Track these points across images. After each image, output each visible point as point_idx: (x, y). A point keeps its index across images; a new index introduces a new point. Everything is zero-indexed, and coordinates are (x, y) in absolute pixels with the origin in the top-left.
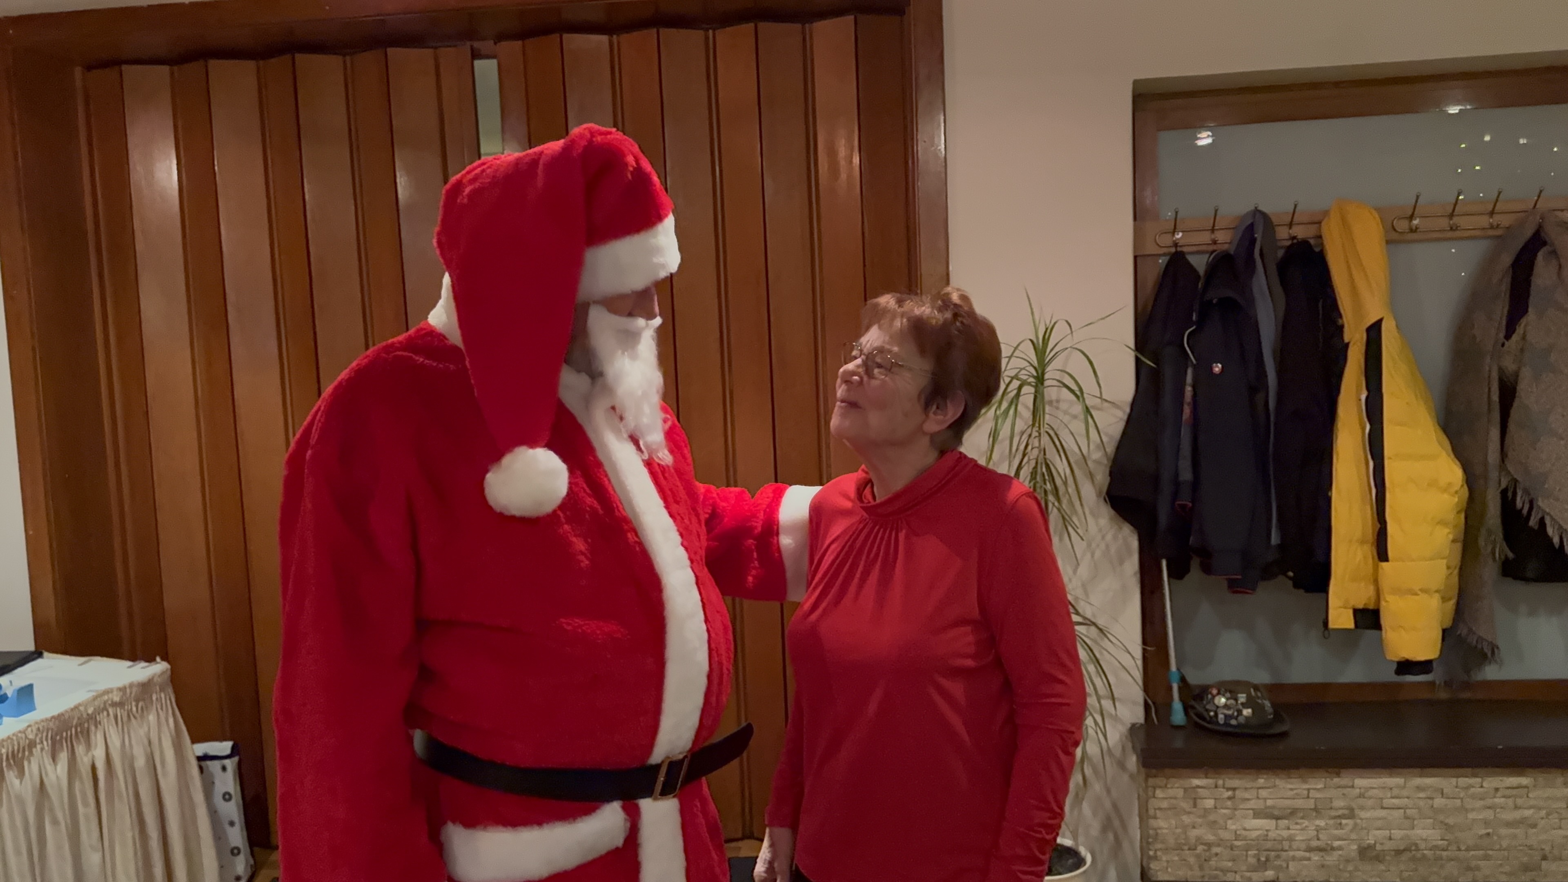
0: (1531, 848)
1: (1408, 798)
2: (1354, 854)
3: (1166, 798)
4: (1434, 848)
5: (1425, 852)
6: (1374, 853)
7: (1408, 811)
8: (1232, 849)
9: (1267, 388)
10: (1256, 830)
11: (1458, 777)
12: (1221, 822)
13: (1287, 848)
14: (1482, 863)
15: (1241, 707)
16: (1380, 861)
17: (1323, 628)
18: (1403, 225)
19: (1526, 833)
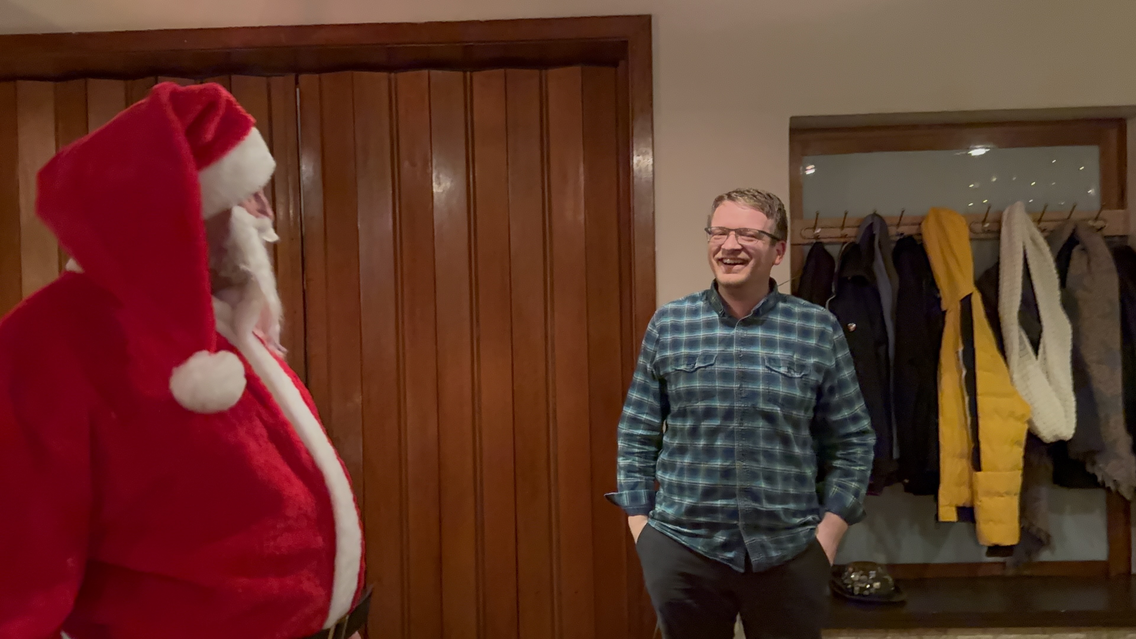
9: (888, 342)
11: (1032, 634)
15: (871, 581)
17: (935, 521)
18: (978, 228)
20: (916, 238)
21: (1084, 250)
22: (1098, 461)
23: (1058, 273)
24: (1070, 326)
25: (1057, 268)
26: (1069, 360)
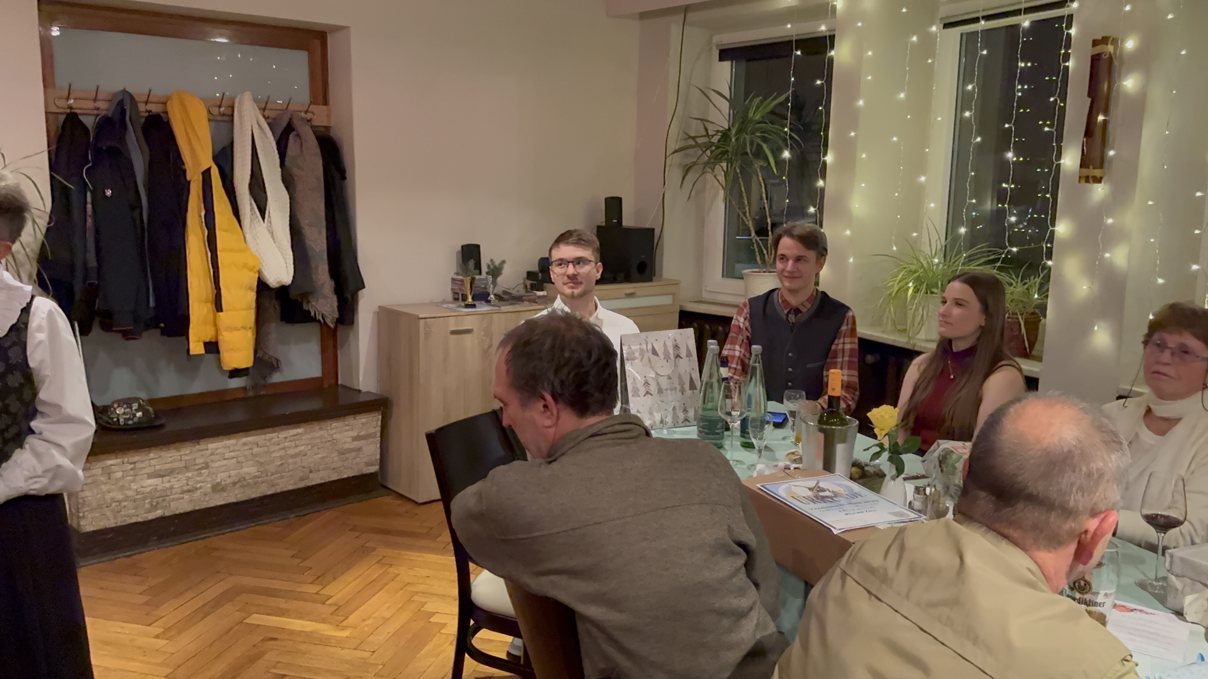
0: (304, 467)
1: (238, 450)
2: (209, 490)
3: (90, 477)
4: (255, 477)
5: (249, 481)
6: (221, 487)
7: (239, 459)
8: (134, 502)
9: (142, 207)
10: (151, 486)
11: (265, 434)
12: (127, 485)
13: (168, 494)
14: (280, 481)
16: (225, 491)
17: (186, 355)
18: (215, 111)
19: (302, 459)
20: (163, 116)
21: (298, 135)
22: (311, 300)
23: (279, 153)
24: (288, 197)
25: (278, 149)
26: (288, 223)
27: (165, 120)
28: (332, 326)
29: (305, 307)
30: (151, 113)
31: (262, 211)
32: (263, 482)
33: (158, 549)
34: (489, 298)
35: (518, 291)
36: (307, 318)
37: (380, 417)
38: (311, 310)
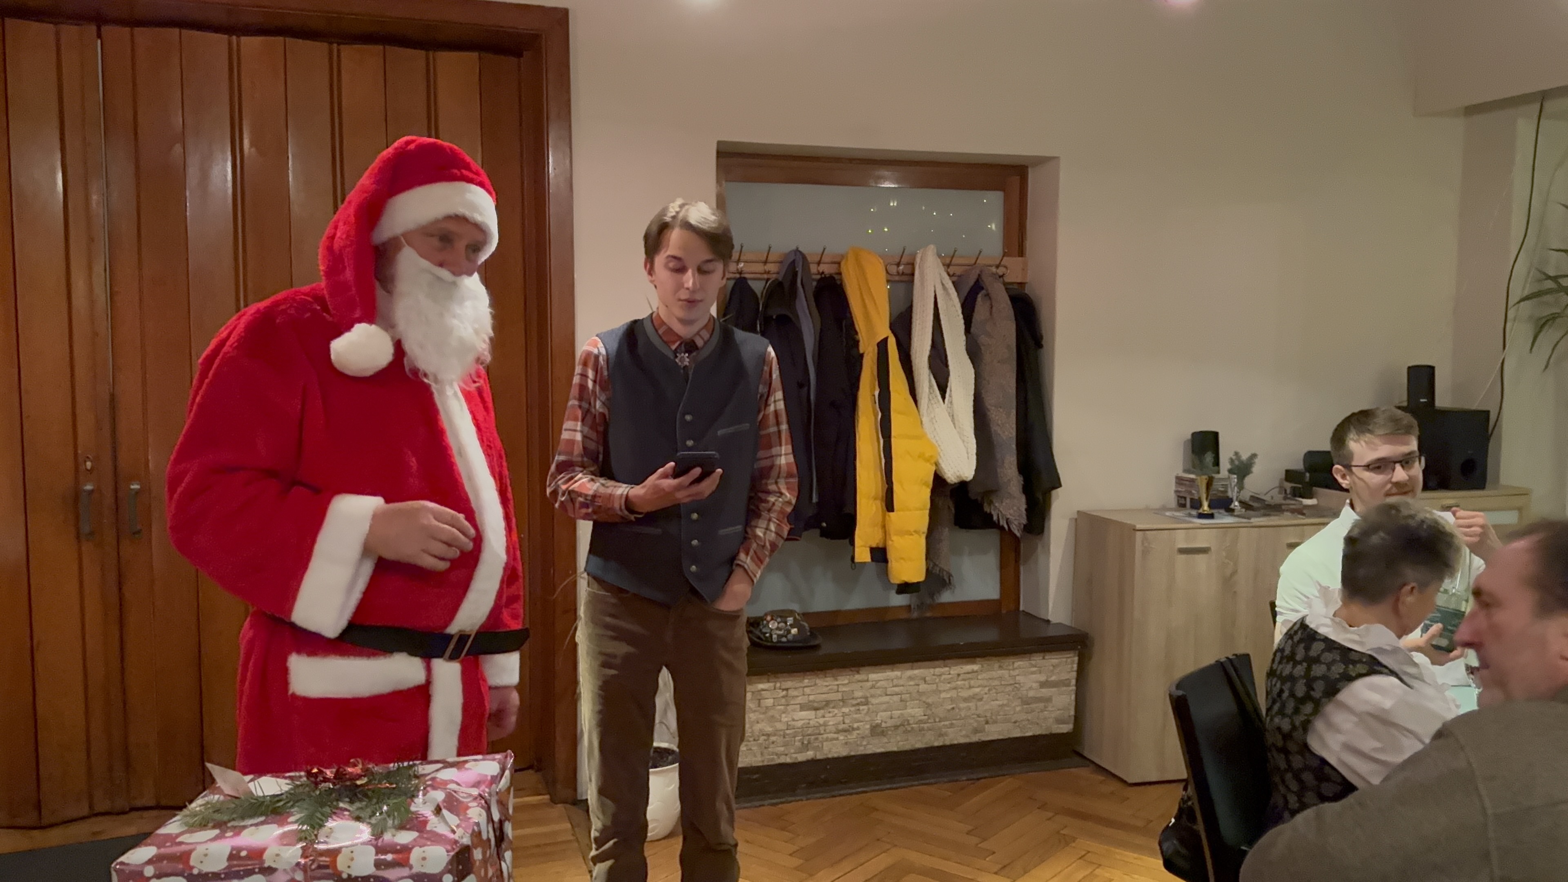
0: (979, 716)
1: (903, 686)
2: (867, 732)
4: (921, 722)
5: (913, 725)
6: (881, 729)
7: (903, 696)
8: (784, 737)
9: (808, 385)
10: (803, 720)
11: (934, 668)
12: (777, 716)
13: (822, 732)
14: (950, 730)
15: (789, 627)
16: (885, 736)
17: (851, 562)
18: (893, 269)
19: (976, 705)
20: (836, 277)
21: (988, 295)
22: (994, 501)
23: (964, 318)
24: (973, 371)
25: (963, 313)
26: (971, 403)
27: (839, 282)
28: (1018, 534)
29: (987, 509)
30: (823, 276)
31: (943, 389)
32: (929, 729)
33: (807, 799)
34: (1232, 506)
35: (1272, 498)
36: (988, 522)
37: (1076, 659)
38: (993, 512)
